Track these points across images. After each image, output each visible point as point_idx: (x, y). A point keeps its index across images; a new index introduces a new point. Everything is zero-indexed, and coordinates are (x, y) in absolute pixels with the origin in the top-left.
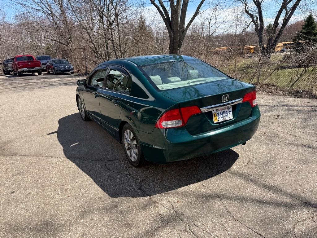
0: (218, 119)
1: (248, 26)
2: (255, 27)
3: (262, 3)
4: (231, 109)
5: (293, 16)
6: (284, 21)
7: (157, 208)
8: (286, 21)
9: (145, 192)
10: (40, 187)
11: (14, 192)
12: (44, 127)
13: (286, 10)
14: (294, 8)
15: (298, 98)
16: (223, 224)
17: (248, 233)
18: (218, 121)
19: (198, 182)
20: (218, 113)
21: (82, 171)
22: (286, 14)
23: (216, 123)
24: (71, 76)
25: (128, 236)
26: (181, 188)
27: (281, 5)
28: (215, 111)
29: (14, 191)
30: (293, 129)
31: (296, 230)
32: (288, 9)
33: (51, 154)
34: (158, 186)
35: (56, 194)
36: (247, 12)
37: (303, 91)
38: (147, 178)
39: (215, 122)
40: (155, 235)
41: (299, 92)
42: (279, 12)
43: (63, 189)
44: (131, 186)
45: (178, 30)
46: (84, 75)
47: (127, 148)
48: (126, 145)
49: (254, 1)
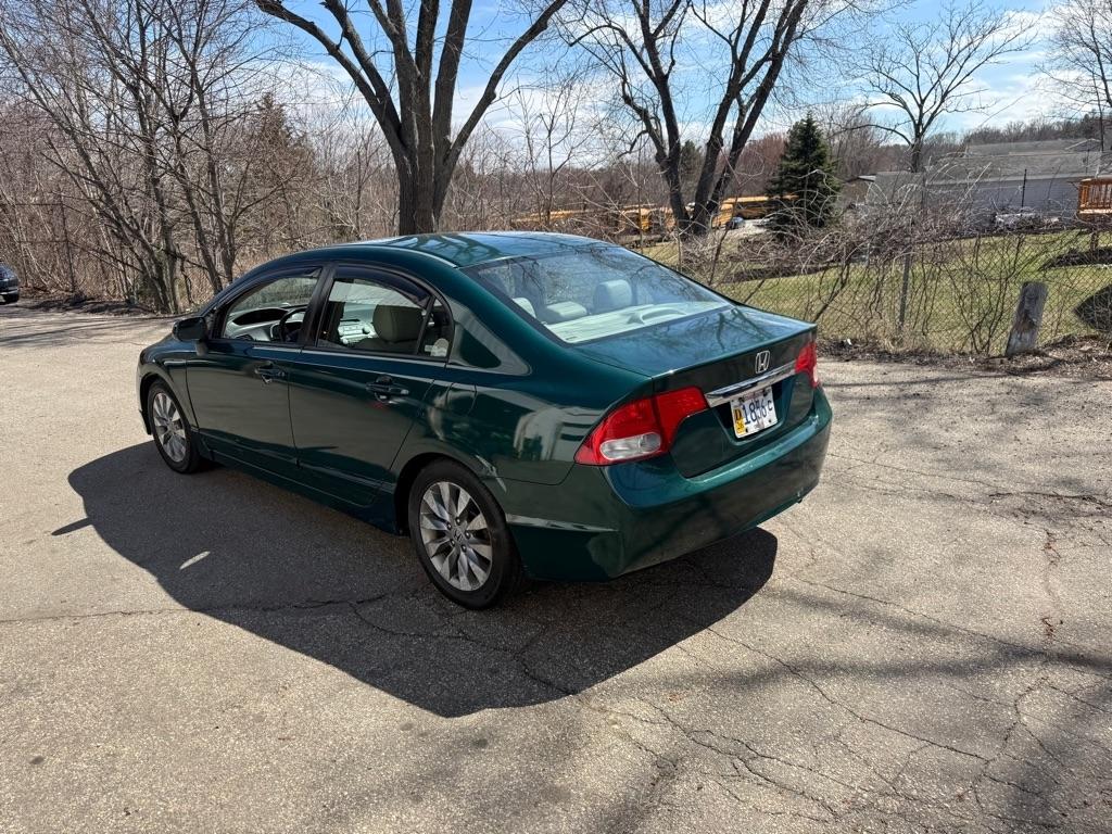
0: (746, 427)
1: (632, 145)
2: (655, 151)
3: (670, 77)
4: (770, 396)
5: (760, 120)
6: (735, 134)
7: (616, 727)
8: (742, 134)
9: (549, 684)
10: (143, 727)
11: (38, 761)
12: (21, 511)
13: (740, 102)
14: (762, 95)
15: (847, 361)
16: (836, 738)
17: (913, 749)
18: (747, 431)
19: (701, 630)
20: (744, 408)
21: (282, 647)
22: (742, 114)
23: (741, 439)
24: (12, 310)
25: (573, 826)
26: (661, 654)
27: (726, 85)
28: (736, 403)
29: (36, 755)
30: (883, 450)
31: (1025, 718)
32: (743, 97)
33: (115, 604)
34: (584, 659)
35: (228, 739)
36: (628, 100)
37: (854, 341)
38: (532, 640)
39: (739, 435)
40: (655, 807)
41: (842, 345)
42: (721, 105)
43: (244, 717)
44: (494, 672)
45: (430, 148)
46: (68, 305)
47: (433, 548)
48: (426, 538)
49: (645, 67)
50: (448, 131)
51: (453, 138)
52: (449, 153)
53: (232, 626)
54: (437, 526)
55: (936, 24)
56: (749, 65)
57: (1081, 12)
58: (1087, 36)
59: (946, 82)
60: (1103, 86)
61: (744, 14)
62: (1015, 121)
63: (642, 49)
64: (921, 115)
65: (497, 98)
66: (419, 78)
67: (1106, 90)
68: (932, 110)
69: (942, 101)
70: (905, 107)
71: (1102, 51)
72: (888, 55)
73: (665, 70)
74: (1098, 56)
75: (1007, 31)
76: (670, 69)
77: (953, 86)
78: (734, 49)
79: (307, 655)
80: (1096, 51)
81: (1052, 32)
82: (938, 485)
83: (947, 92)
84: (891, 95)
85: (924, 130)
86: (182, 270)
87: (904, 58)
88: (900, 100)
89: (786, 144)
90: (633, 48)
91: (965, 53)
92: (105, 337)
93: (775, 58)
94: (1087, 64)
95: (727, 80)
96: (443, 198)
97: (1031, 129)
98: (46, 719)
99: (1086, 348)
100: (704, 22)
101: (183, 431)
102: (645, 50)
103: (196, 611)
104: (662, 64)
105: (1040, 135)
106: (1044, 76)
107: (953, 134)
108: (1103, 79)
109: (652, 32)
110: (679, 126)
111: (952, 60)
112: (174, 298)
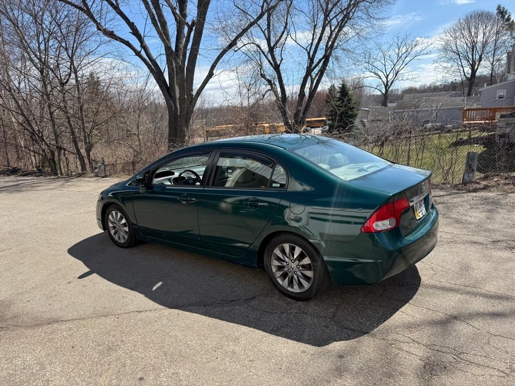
3: (281, 66)
6: (310, 90)
7: (394, 346)
8: (313, 91)
9: (354, 330)
11: (142, 379)
13: (311, 77)
14: (322, 72)
18: (419, 216)
19: (406, 304)
20: (417, 207)
23: (418, 220)
26: (395, 315)
28: (415, 205)
29: (139, 376)
32: (313, 75)
33: (131, 308)
34: (363, 319)
35: (225, 363)
36: (263, 76)
39: (417, 218)
43: (226, 353)
44: (326, 327)
45: (185, 97)
46: (9, 173)
47: (278, 274)
48: (274, 270)
49: (269, 61)
50: (192, 90)
51: (194, 93)
52: (193, 100)
53: (194, 314)
54: (281, 264)
55: (391, 43)
56: (316, 61)
57: (451, 38)
58: (454, 48)
59: (397, 68)
60: (462, 69)
61: (313, 38)
62: (423, 84)
63: (268, 54)
64: (387, 82)
65: (215, 75)
66: (180, 66)
67: (464, 71)
68: (392, 80)
69: (396, 76)
70: (380, 78)
71: (461, 55)
72: (372, 56)
73: (278, 62)
74: (459, 57)
75: (422, 46)
76: (281, 61)
77: (400, 69)
78: (309, 53)
79: (238, 324)
80: (459, 55)
81: (440, 47)
82: (467, 238)
83: (398, 72)
84: (375, 73)
85: (389, 88)
86: (65, 155)
87: (379, 57)
88: (378, 75)
89: (327, 94)
90: (263, 53)
91: (405, 55)
92: (41, 188)
93: (326, 58)
94: (455, 60)
95: (306, 67)
96: (190, 119)
97: (430, 88)
98: (132, 360)
99: (496, 179)
100: (296, 41)
101: (127, 228)
102: (269, 54)
103: (172, 308)
104: (277, 60)
105: (434, 90)
106: (437, 65)
107: (398, 90)
108: (462, 66)
109: (272, 46)
110: (285, 87)
111: (399, 58)
112: (60, 168)
